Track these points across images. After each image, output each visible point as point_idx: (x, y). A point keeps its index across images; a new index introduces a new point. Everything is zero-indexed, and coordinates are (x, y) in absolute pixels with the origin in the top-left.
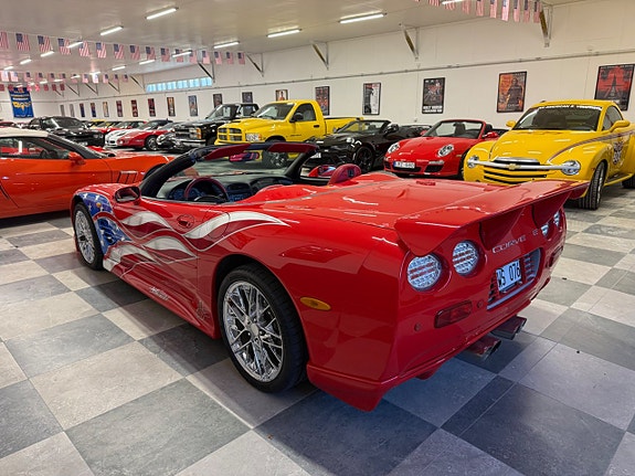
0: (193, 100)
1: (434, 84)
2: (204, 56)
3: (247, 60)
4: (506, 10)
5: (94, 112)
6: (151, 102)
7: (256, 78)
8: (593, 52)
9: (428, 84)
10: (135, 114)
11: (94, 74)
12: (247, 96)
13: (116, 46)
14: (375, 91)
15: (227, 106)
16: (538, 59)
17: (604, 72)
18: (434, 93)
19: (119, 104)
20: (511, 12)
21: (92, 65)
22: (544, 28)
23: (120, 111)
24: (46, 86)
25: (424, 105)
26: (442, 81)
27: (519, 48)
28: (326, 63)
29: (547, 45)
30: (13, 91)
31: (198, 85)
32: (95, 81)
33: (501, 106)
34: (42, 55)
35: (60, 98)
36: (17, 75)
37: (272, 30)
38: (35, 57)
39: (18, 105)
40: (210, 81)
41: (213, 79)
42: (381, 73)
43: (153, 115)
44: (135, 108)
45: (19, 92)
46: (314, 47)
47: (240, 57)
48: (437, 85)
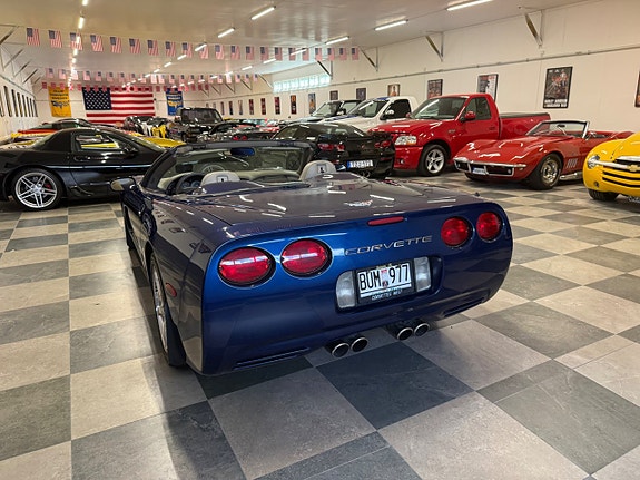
0: (312, 97)
1: (559, 74)
2: (317, 53)
3: (361, 55)
5: (231, 110)
6: (277, 100)
7: (371, 73)
10: (264, 113)
11: (228, 75)
12: (361, 93)
14: (491, 83)
18: (558, 86)
19: (251, 102)
21: (227, 66)
23: (252, 109)
24: (193, 86)
25: (546, 98)
26: (569, 70)
28: (441, 54)
30: (168, 91)
31: (317, 83)
32: (229, 81)
35: (206, 97)
36: (163, 77)
37: (379, 23)
38: (174, 60)
39: (172, 104)
40: (329, 78)
41: (331, 76)
42: (499, 64)
43: (278, 112)
44: (263, 106)
45: (173, 92)
46: (428, 38)
47: (353, 53)
48: (563, 75)
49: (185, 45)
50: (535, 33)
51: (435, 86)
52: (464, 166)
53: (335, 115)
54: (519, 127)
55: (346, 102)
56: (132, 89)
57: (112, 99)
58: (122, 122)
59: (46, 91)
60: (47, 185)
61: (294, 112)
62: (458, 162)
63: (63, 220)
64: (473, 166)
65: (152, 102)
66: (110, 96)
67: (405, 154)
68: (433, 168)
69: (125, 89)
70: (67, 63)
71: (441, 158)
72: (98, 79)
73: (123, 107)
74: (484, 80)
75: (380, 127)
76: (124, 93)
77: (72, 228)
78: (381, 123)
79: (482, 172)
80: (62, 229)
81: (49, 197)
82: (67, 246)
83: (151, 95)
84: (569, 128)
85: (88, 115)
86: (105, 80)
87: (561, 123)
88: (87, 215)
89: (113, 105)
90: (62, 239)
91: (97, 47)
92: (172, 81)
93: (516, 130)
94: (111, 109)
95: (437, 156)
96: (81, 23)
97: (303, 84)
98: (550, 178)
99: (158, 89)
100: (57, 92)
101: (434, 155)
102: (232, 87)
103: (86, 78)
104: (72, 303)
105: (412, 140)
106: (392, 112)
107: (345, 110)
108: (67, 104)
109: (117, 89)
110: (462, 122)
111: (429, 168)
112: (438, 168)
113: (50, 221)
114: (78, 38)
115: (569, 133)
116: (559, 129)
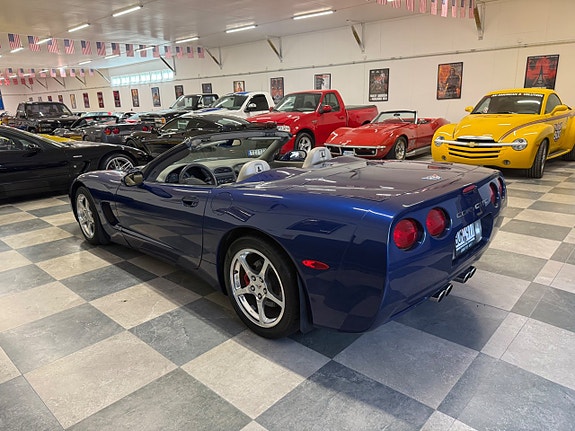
0: (156, 91)
1: (379, 74)
3: (206, 53)
4: (445, 7)
6: (116, 94)
7: (215, 70)
8: (523, 44)
9: (374, 74)
10: (102, 106)
12: (207, 87)
13: (83, 42)
14: (326, 81)
15: (188, 97)
16: (473, 51)
17: (532, 62)
18: (380, 82)
19: (86, 95)
20: (449, 8)
21: (60, 60)
22: (478, 23)
23: (87, 103)
24: (15, 81)
25: (370, 93)
26: (387, 71)
27: (455, 40)
28: (280, 56)
29: (481, 38)
31: (159, 79)
32: (63, 75)
33: (440, 93)
34: (13, 51)
35: (30, 91)
37: (229, 26)
38: (6, 53)
40: (172, 74)
41: (175, 71)
42: (331, 65)
43: (118, 105)
44: (101, 99)
46: (270, 42)
47: (199, 52)
48: (382, 75)
49: (31, 38)
50: (359, 42)
51: (277, 84)
52: (335, 149)
53: (196, 108)
54: (359, 117)
62: (329, 147)
64: (343, 149)
71: (309, 144)
79: (352, 153)
84: (403, 116)
87: (397, 113)
95: (306, 142)
97: (145, 78)
98: (401, 155)
101: (303, 141)
104: (93, 304)
105: (288, 129)
106: (251, 105)
110: (320, 114)
115: (405, 120)
116: (396, 118)
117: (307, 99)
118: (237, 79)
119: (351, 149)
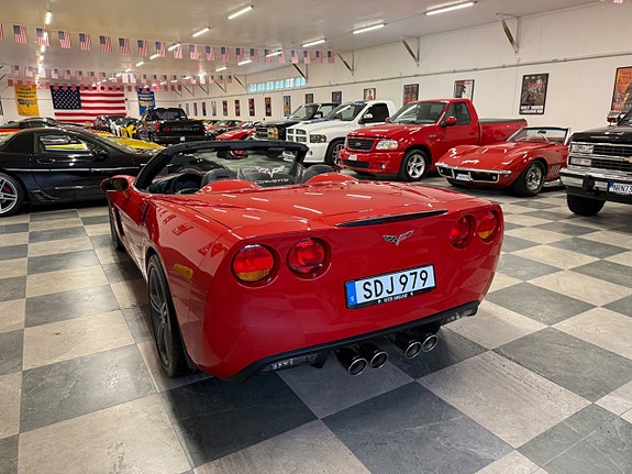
0: (287, 100)
1: (535, 81)
2: (293, 55)
3: (337, 58)
5: (204, 111)
6: (252, 101)
7: (346, 76)
9: (528, 81)
10: (238, 114)
11: (202, 75)
12: (337, 96)
14: (468, 88)
18: (534, 92)
19: (225, 103)
21: (201, 67)
23: (225, 110)
24: (166, 87)
25: (522, 105)
28: (417, 59)
30: (140, 91)
31: (292, 85)
32: (203, 82)
33: (616, 106)
34: (151, 58)
35: (179, 98)
36: (135, 76)
37: (357, 26)
38: (146, 59)
39: (144, 104)
40: (304, 80)
41: (306, 78)
42: (475, 70)
43: (252, 114)
44: (237, 108)
45: (145, 93)
46: (405, 43)
47: (329, 56)
48: (539, 82)
49: (158, 44)
50: (511, 40)
51: (412, 91)
52: (447, 172)
53: (312, 118)
54: (498, 132)
55: (323, 105)
56: (102, 88)
57: (82, 98)
58: (92, 121)
59: (12, 89)
60: (7, 189)
61: (269, 114)
62: (441, 168)
63: (25, 227)
64: (457, 172)
65: (123, 102)
66: (79, 95)
67: (386, 158)
68: (414, 174)
69: (95, 88)
70: (34, 60)
71: (422, 163)
72: (67, 77)
73: (93, 106)
74: (460, 86)
75: (359, 131)
76: (94, 92)
77: (34, 237)
78: (359, 127)
79: (466, 178)
80: (21, 238)
81: (9, 202)
82: (26, 259)
83: (123, 95)
84: (550, 134)
85: (56, 114)
86: (73, 79)
87: (542, 130)
88: (50, 222)
89: (83, 105)
90: (20, 251)
91: (65, 44)
92: (143, 81)
93: (495, 136)
94: (81, 108)
95: (418, 161)
96: (48, 18)
97: (279, 85)
98: (534, 185)
99: (130, 89)
100: (24, 91)
101: (415, 160)
102: (206, 88)
103: (54, 76)
104: (27, 332)
105: (394, 145)
106: (370, 116)
107: (321, 113)
108: (35, 102)
109: (86, 88)
110: (442, 127)
111: (411, 172)
112: (419, 173)
113: (10, 229)
114: (45, 35)
115: (551, 140)
116: (541, 135)
117: (434, 109)
118: (367, 86)
119: (466, 173)
